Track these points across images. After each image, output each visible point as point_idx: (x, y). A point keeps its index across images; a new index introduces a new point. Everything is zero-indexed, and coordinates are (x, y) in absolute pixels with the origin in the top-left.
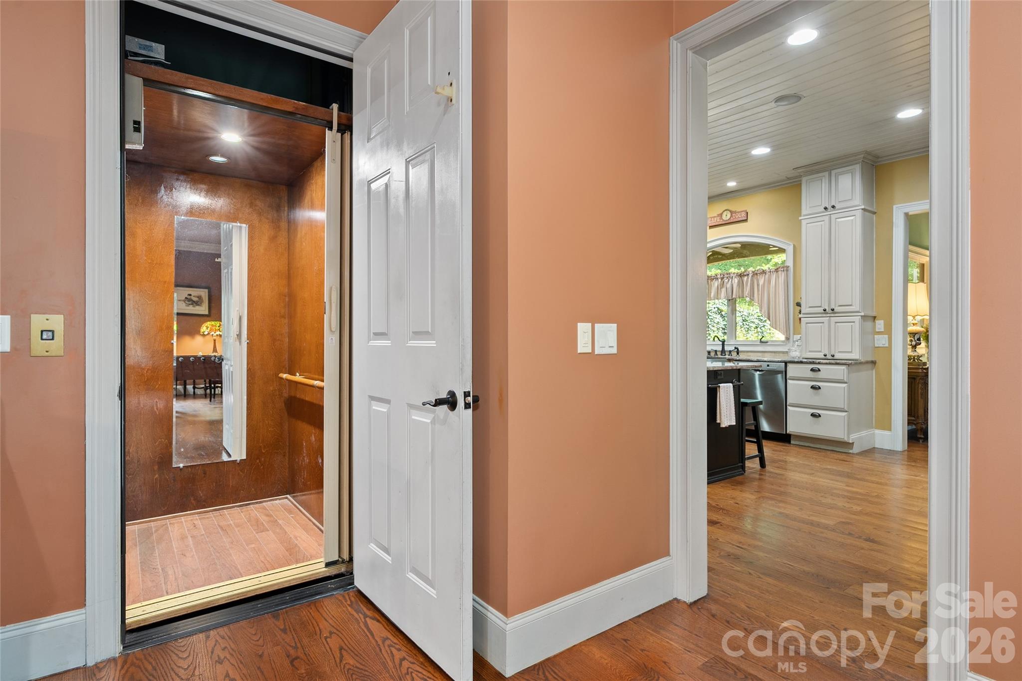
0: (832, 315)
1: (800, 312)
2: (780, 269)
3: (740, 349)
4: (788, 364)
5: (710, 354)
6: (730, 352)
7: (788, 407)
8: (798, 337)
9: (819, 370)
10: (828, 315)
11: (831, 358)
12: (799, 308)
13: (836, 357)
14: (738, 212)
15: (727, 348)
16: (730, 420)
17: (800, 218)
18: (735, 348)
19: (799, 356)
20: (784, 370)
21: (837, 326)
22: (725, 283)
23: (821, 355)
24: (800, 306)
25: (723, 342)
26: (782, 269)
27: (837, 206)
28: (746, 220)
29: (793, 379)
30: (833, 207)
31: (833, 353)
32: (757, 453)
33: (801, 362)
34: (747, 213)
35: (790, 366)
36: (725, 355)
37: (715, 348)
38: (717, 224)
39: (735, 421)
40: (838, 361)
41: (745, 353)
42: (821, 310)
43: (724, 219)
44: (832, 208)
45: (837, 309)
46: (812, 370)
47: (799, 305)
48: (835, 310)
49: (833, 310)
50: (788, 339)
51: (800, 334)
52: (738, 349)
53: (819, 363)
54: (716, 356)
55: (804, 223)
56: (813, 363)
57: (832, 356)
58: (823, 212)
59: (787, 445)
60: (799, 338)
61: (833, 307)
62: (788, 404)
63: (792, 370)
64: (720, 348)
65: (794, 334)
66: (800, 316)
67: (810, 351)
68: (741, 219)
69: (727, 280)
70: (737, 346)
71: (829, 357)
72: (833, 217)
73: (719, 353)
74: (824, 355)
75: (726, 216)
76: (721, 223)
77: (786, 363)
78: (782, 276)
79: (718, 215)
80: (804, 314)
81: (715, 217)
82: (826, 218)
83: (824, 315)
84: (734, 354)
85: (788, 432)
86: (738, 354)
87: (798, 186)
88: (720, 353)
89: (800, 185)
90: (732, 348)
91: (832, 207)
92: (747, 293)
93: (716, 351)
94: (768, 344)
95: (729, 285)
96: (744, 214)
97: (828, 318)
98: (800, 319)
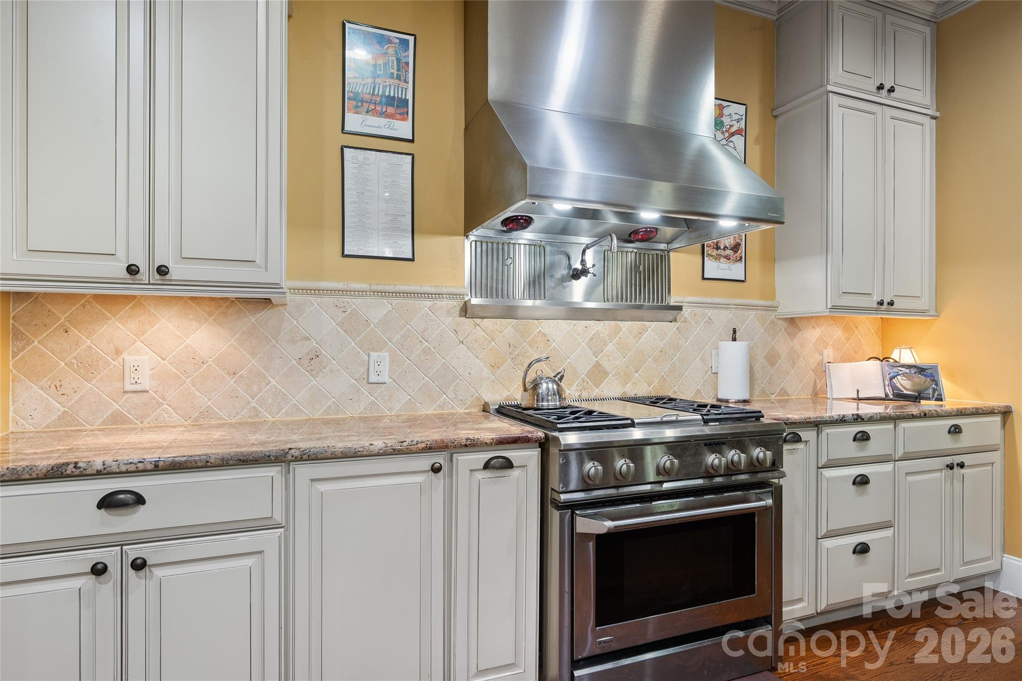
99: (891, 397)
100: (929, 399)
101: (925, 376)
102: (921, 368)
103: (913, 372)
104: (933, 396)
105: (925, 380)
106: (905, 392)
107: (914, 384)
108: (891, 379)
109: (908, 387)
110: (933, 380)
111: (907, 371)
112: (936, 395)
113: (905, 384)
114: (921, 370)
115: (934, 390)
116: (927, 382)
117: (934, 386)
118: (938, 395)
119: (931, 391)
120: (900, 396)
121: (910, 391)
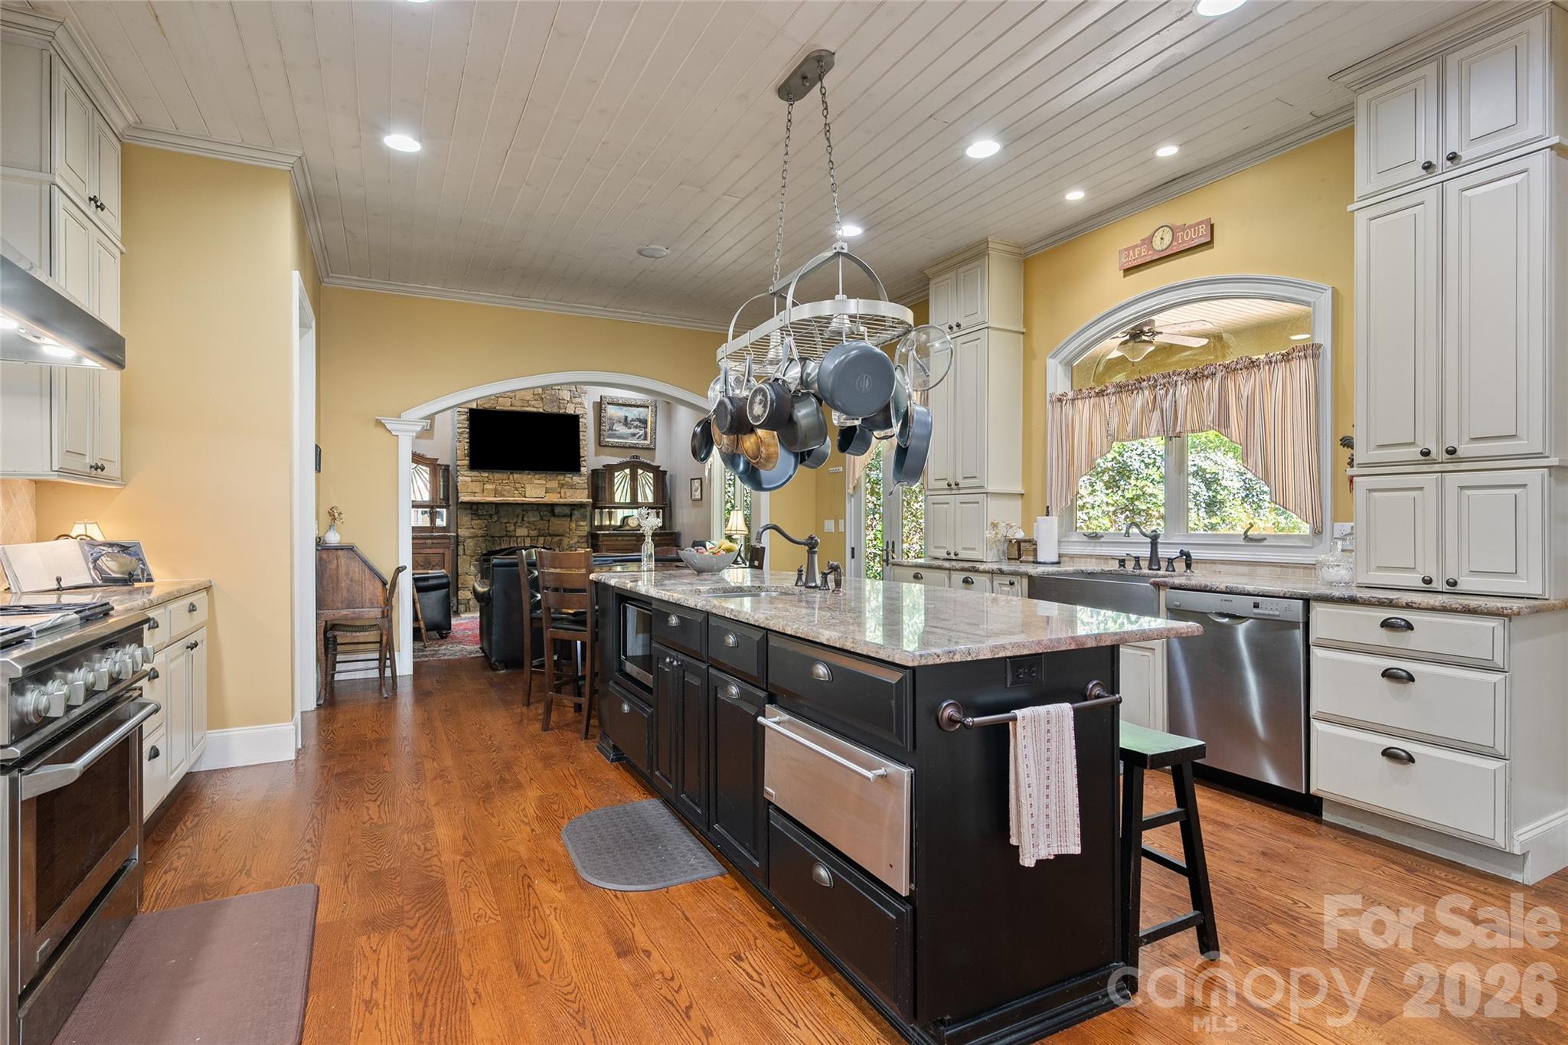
0: (1451, 467)
1: (1351, 464)
2: (1296, 354)
3: (1195, 554)
4: (1313, 604)
5: (1124, 566)
6: (1170, 561)
7: (1314, 723)
8: (1346, 527)
9: (1409, 627)
10: (1437, 467)
11: (1446, 588)
12: (1347, 451)
13: (1462, 586)
14: (1190, 227)
15: (1163, 552)
16: (1062, 836)
17: (1350, 208)
18: (1182, 553)
19: (1347, 578)
20: (1301, 619)
21: (1464, 500)
22: (1158, 398)
23: (1414, 580)
24: (1353, 449)
25: (1154, 539)
26: (1302, 354)
27: (1465, 155)
28: (1209, 244)
29: (1328, 645)
30: (1453, 157)
31: (1451, 575)
32: (1190, 913)
33: (1352, 601)
34: (1212, 226)
35: (1318, 610)
36: (1159, 569)
37: (1136, 551)
38: (1140, 262)
39: (1078, 840)
40: (1473, 602)
41: (1208, 565)
42: (1413, 453)
43: (1156, 247)
44: (1449, 163)
45: (1465, 449)
46: (1386, 624)
47: (1347, 442)
48: (1460, 453)
49: (1452, 452)
50: (1317, 532)
51: (1349, 520)
52: (1188, 555)
53: (1409, 606)
54: (1137, 572)
55: (1361, 218)
56: (1390, 604)
57: (1448, 583)
58: (1420, 179)
59: (1310, 825)
60: (1349, 531)
61: (1451, 443)
62: (1313, 712)
63: (1325, 621)
64: (1145, 552)
65: (1335, 519)
66: (1350, 471)
67: (1380, 568)
68: (1198, 242)
69: (1162, 392)
70: (1186, 549)
71: (1437, 585)
72: (1452, 188)
73: (1144, 564)
74: (1424, 580)
75: (1162, 242)
76: (1149, 259)
77: (1307, 601)
78: (1301, 369)
79: (1143, 241)
80: (1362, 465)
81: (1137, 246)
82: (1431, 196)
83: (1425, 468)
84: (1180, 566)
85: (1313, 790)
86: (1188, 566)
87: (1347, 134)
88: (1147, 563)
89: (1349, 134)
90: (1174, 553)
91: (1449, 159)
92: (1210, 419)
93: (1137, 559)
94: (1265, 543)
95: (1167, 404)
96: (1203, 230)
97: (1435, 476)
98: (1351, 482)
99: (100, 582)
100: (139, 581)
101: (129, 554)
102: (124, 546)
103: (116, 551)
104: (143, 577)
105: (132, 560)
106: (114, 575)
107: (121, 565)
108: (95, 561)
109: (115, 568)
110: (140, 560)
111: (110, 550)
112: (145, 575)
113: (112, 566)
114: (124, 548)
115: (143, 571)
116: (133, 562)
117: (141, 566)
118: (148, 575)
119: (140, 573)
120: (109, 581)
121: (118, 573)
